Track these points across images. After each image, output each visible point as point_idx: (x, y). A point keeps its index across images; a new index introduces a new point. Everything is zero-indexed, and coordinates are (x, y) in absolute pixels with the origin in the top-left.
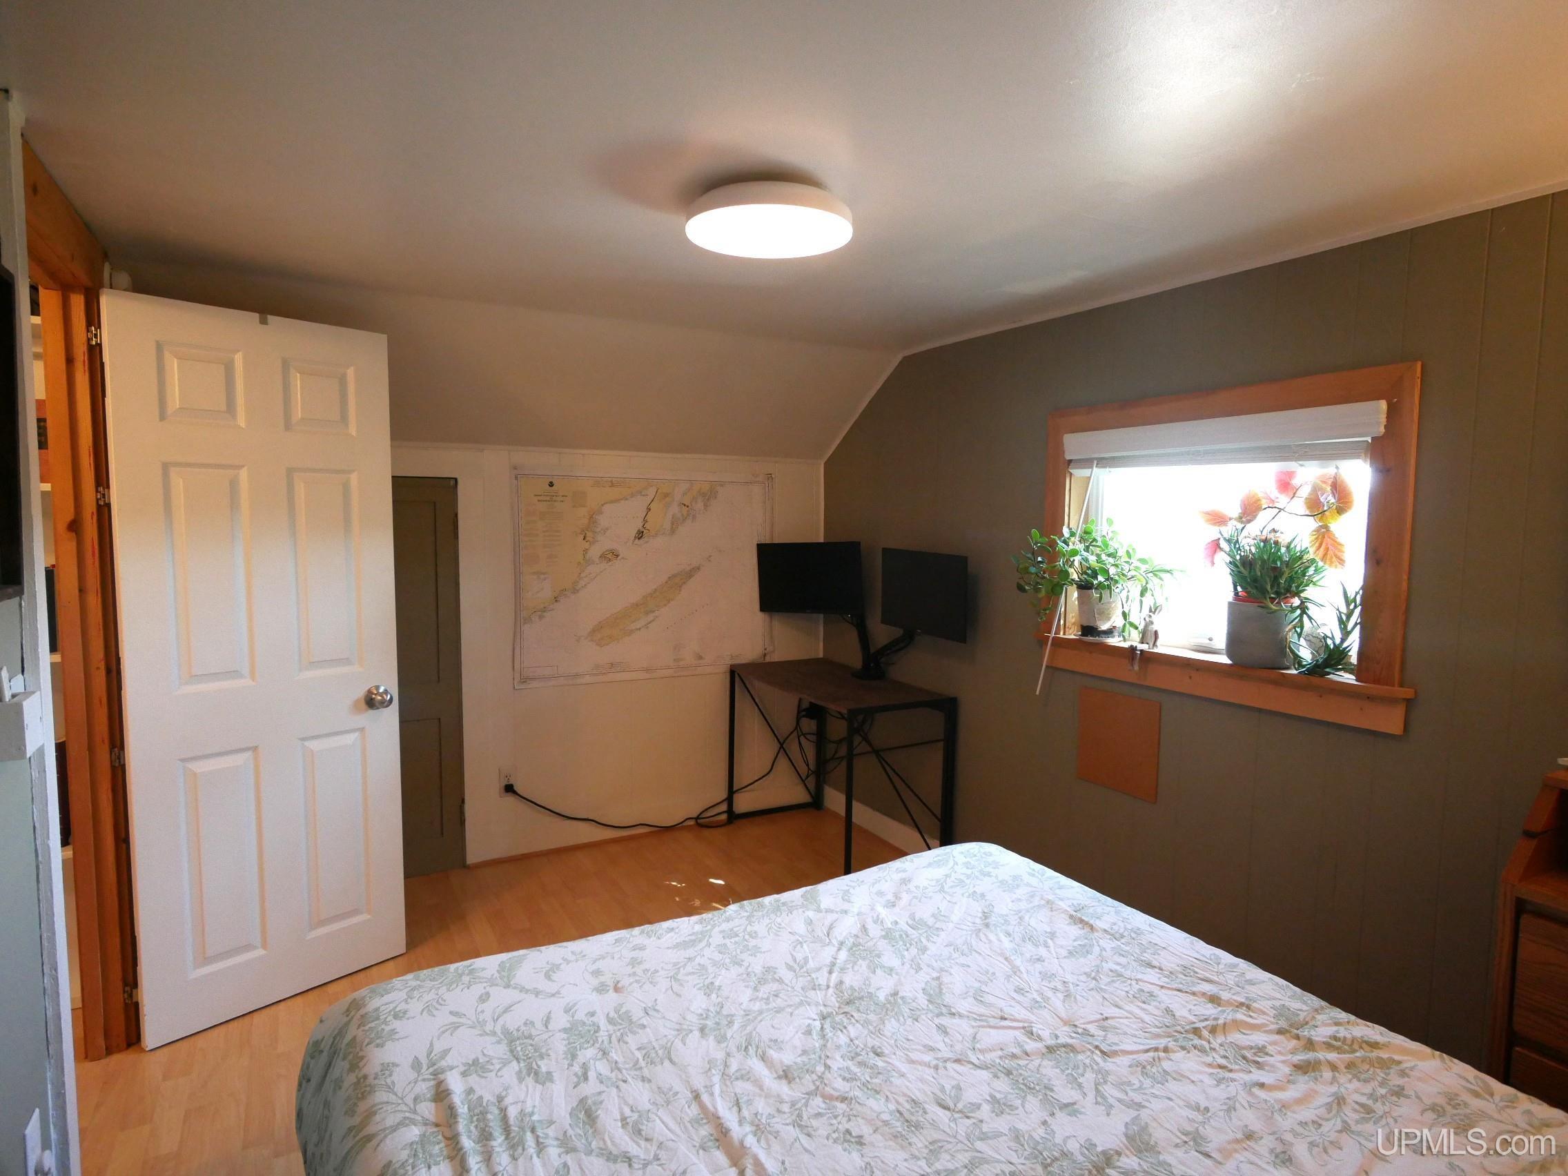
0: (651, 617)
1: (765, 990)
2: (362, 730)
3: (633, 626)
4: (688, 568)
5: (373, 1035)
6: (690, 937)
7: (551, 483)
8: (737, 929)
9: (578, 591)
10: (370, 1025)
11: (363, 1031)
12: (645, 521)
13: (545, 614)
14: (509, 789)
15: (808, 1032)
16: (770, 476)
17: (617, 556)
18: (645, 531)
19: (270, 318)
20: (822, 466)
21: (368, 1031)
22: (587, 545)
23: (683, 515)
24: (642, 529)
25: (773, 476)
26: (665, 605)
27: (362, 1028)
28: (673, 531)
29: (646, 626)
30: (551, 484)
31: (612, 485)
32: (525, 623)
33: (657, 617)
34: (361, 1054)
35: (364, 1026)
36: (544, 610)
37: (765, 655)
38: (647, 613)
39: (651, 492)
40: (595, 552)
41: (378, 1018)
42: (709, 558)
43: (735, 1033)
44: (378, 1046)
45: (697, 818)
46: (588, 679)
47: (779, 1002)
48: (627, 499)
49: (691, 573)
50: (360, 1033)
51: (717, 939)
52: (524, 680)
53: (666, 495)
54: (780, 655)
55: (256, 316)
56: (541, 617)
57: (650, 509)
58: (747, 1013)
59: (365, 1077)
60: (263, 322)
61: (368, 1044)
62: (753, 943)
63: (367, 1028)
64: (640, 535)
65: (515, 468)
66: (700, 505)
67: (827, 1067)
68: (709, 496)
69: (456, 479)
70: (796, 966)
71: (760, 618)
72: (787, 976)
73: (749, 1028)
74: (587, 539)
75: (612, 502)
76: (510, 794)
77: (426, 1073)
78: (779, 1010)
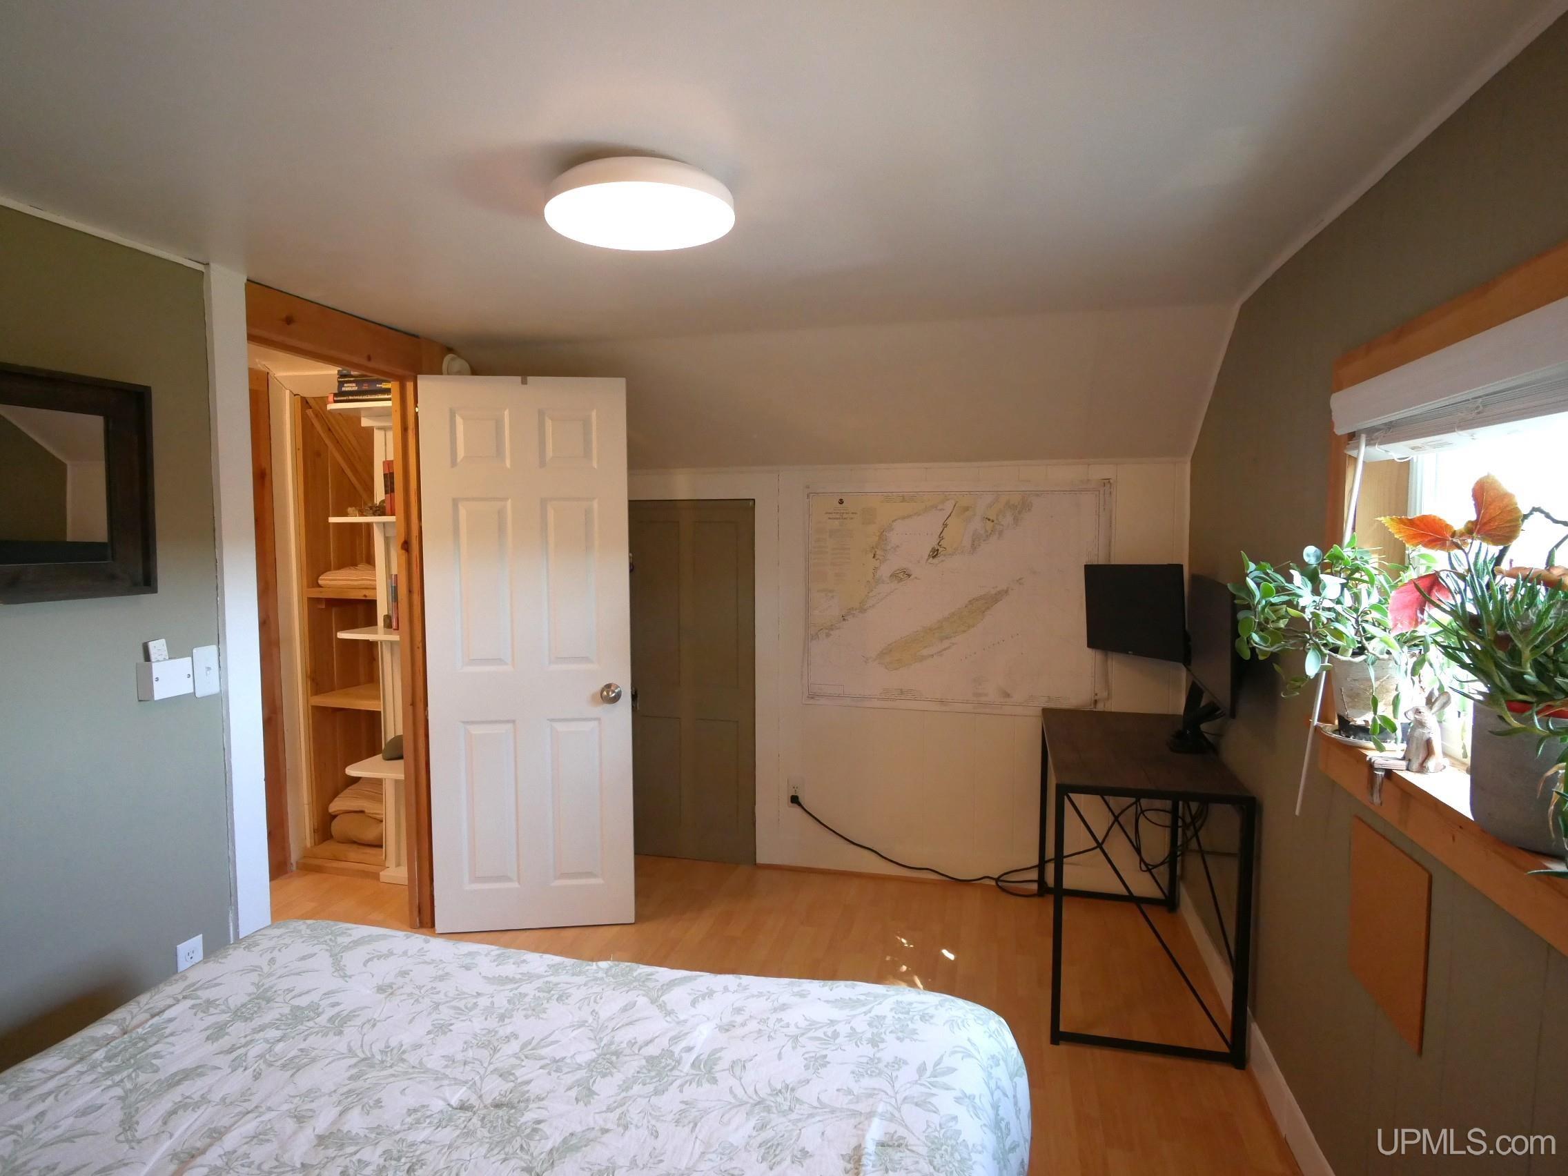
0: (946, 643)
2: (598, 719)
3: (925, 652)
4: (993, 592)
7: (841, 500)
9: (866, 610)
12: (941, 538)
13: (831, 632)
14: (795, 800)
16: (1107, 482)
17: (909, 576)
18: (940, 549)
19: (530, 379)
20: (1189, 465)
22: (877, 563)
23: (986, 531)
24: (937, 547)
25: (1111, 481)
26: (964, 631)
28: (974, 547)
29: (940, 653)
30: (841, 502)
31: (904, 500)
32: (812, 639)
33: (953, 644)
36: (832, 628)
37: (1096, 702)
38: (942, 639)
39: (949, 506)
40: (885, 571)
42: (1020, 581)
45: (997, 880)
46: (877, 704)
48: (919, 515)
49: (994, 599)
52: (812, 696)
53: (967, 509)
54: (1117, 704)
55: (519, 379)
56: (828, 635)
57: (946, 525)
60: (524, 382)
64: (935, 553)
65: (808, 487)
66: (1008, 519)
68: (1020, 508)
69: (754, 500)
71: (1090, 658)
74: (877, 557)
75: (903, 518)
76: (796, 805)
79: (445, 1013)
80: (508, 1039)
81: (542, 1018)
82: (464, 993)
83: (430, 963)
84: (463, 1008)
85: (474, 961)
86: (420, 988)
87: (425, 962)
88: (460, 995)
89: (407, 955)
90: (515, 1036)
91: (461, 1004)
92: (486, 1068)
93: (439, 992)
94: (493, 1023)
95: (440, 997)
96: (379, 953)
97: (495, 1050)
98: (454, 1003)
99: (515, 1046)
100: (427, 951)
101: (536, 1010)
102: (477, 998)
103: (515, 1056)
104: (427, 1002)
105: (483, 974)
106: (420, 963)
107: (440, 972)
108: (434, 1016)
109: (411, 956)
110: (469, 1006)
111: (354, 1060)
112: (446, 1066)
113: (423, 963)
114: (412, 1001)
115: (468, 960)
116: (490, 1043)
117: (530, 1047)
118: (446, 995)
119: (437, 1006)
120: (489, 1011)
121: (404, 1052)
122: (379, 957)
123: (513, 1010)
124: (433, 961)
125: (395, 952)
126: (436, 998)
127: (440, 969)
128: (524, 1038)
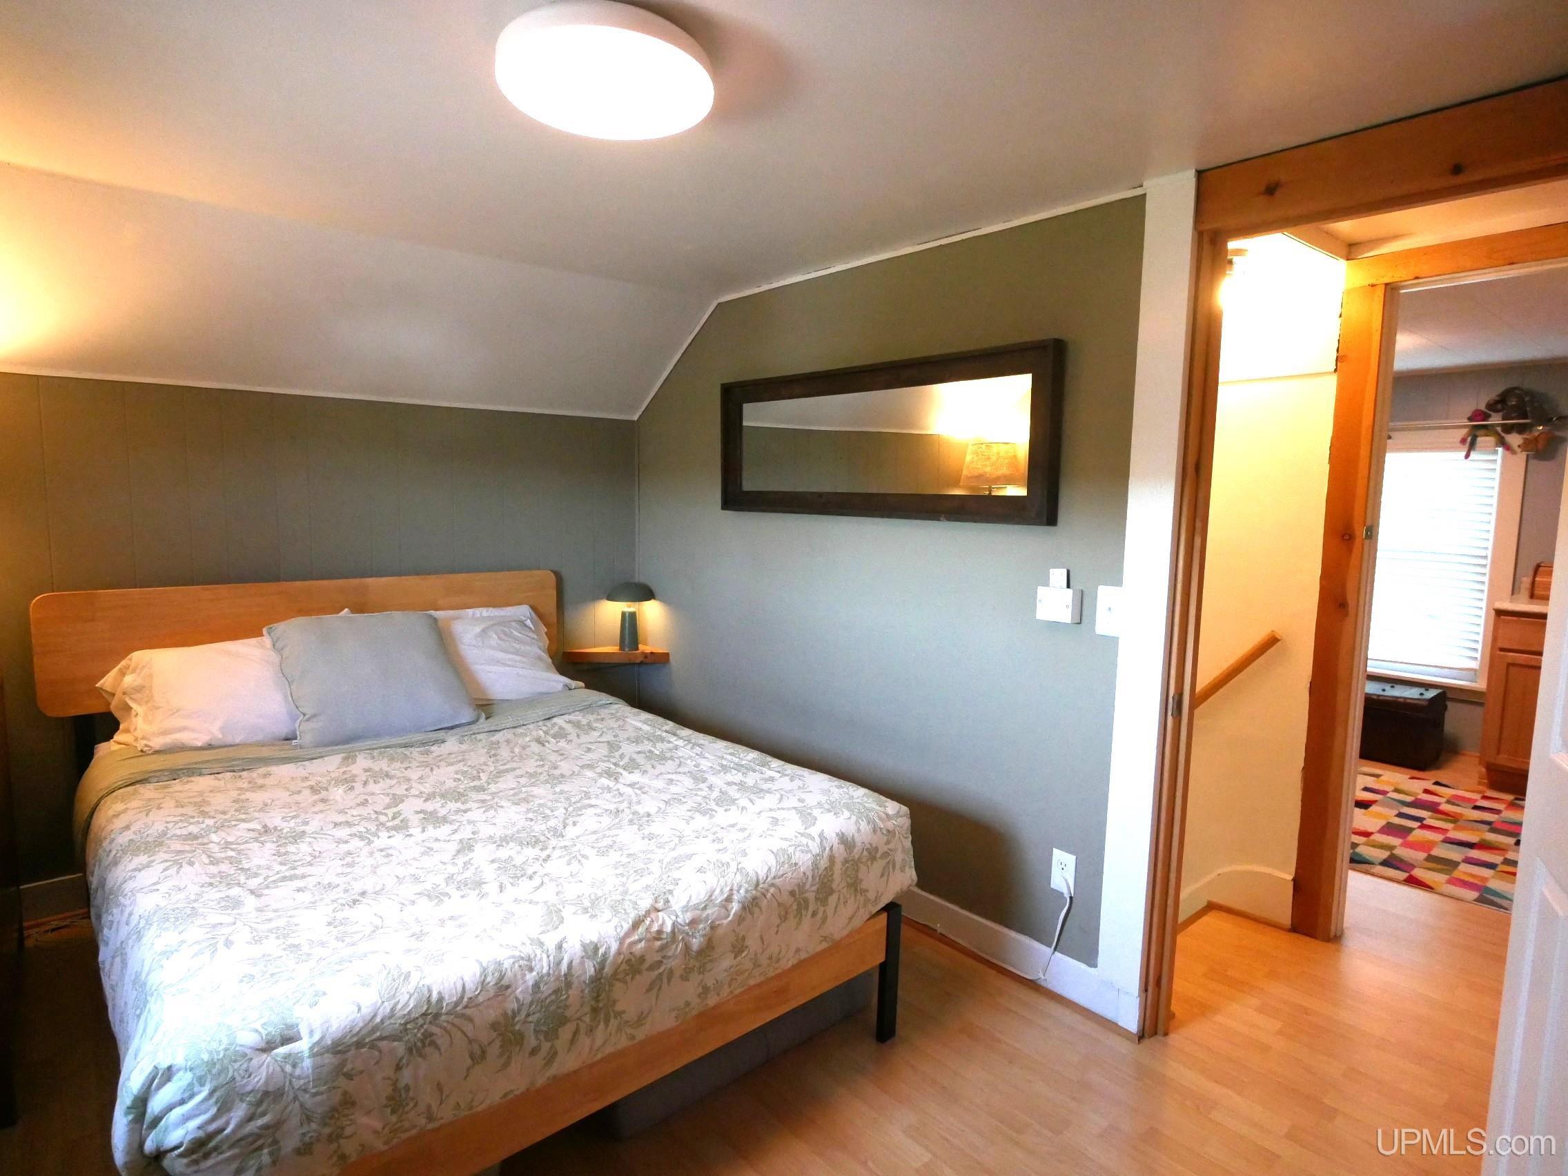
1: (607, 842)
6: (680, 865)
8: (636, 878)
15: (575, 824)
43: (627, 816)
47: (595, 837)
51: (655, 868)
58: (620, 828)
62: (621, 870)
67: (566, 809)
70: (579, 857)
72: (587, 851)
73: (617, 820)
78: (595, 832)
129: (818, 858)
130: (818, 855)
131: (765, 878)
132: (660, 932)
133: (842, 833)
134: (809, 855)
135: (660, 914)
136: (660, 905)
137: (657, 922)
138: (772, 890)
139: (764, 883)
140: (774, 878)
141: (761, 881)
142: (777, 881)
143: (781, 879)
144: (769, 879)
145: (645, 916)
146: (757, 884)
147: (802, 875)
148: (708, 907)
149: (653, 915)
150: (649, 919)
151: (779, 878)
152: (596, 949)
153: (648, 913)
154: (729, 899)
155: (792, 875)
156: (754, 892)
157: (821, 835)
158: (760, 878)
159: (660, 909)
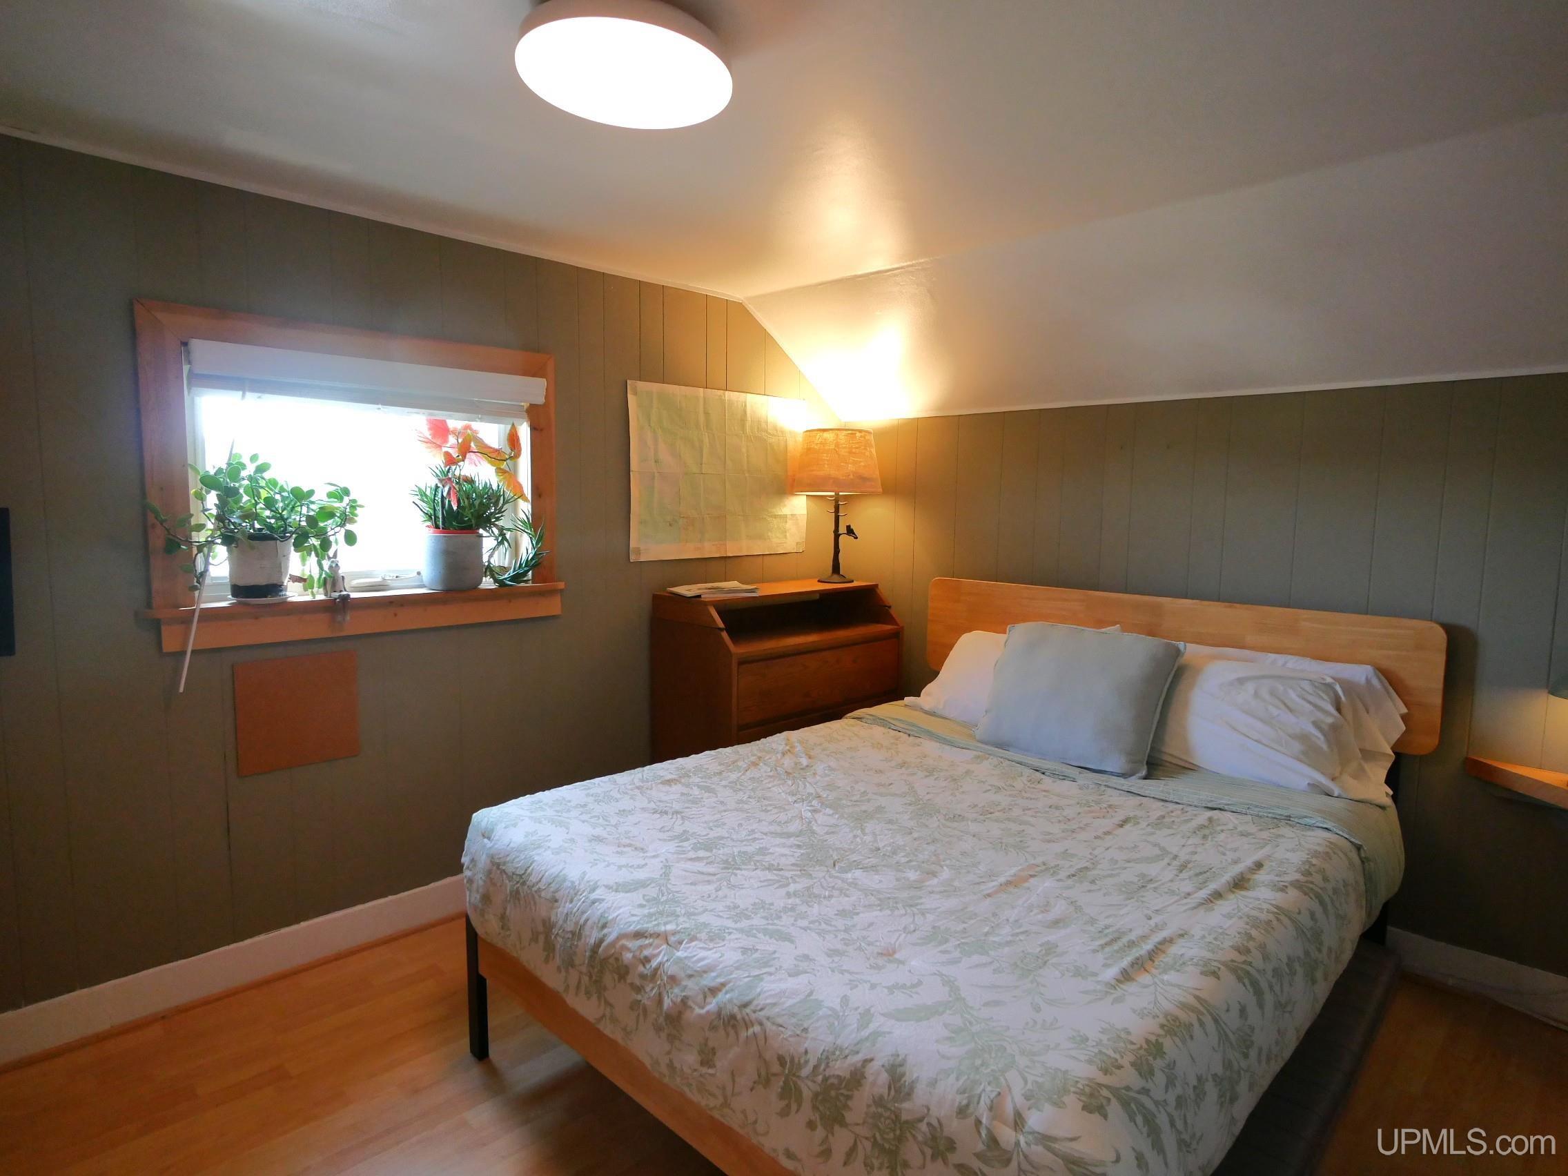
5: (1122, 1044)
10: (1113, 1055)
11: (1122, 1057)
21: (1120, 1052)
27: (1120, 1061)
34: (1145, 1046)
35: (1117, 1060)
41: (1100, 1052)
44: (1129, 1033)
50: (1126, 1061)
59: (1162, 1026)
61: (1135, 1044)
63: (1117, 1056)
77: (1119, 992)
79: (840, 923)
80: (795, 894)
81: (760, 899)
82: (816, 933)
83: (845, 970)
84: (822, 923)
85: (796, 963)
86: (860, 949)
87: (851, 973)
88: (821, 933)
89: (871, 984)
90: (789, 895)
91: (824, 926)
92: (819, 881)
93: (841, 940)
94: (804, 908)
95: (841, 935)
96: (905, 991)
97: (808, 889)
98: (829, 928)
99: (792, 888)
100: (847, 984)
101: (761, 905)
102: (808, 927)
103: (795, 882)
104: (855, 935)
105: (793, 946)
106: (857, 973)
107: (836, 959)
108: (850, 923)
109: (866, 982)
110: (817, 924)
111: (919, 907)
112: (848, 890)
113: (853, 973)
114: (869, 939)
115: (804, 965)
116: (809, 896)
117: (781, 883)
118: (836, 936)
119: (846, 930)
120: (803, 916)
121: (879, 905)
122: (904, 986)
123: (780, 912)
124: (842, 972)
125: (886, 991)
126: (847, 936)
127: (837, 963)
128: (783, 891)
129: (837, 1053)
130: (841, 1050)
131: (759, 1008)
132: (647, 960)
133: (904, 1060)
134: (830, 1039)
135: (664, 946)
136: (672, 939)
137: (653, 950)
138: (757, 1028)
139: (754, 1012)
140: (768, 1018)
141: (752, 1007)
142: (768, 1025)
143: (774, 1028)
144: (762, 1013)
145: (651, 936)
146: (745, 1005)
147: (802, 1050)
148: (692, 979)
149: (657, 942)
150: (651, 940)
151: (773, 1023)
152: (604, 926)
153: (658, 935)
154: (714, 991)
155: (790, 1036)
156: (736, 1010)
157: (876, 1034)
158: (755, 1003)
159: (670, 943)
